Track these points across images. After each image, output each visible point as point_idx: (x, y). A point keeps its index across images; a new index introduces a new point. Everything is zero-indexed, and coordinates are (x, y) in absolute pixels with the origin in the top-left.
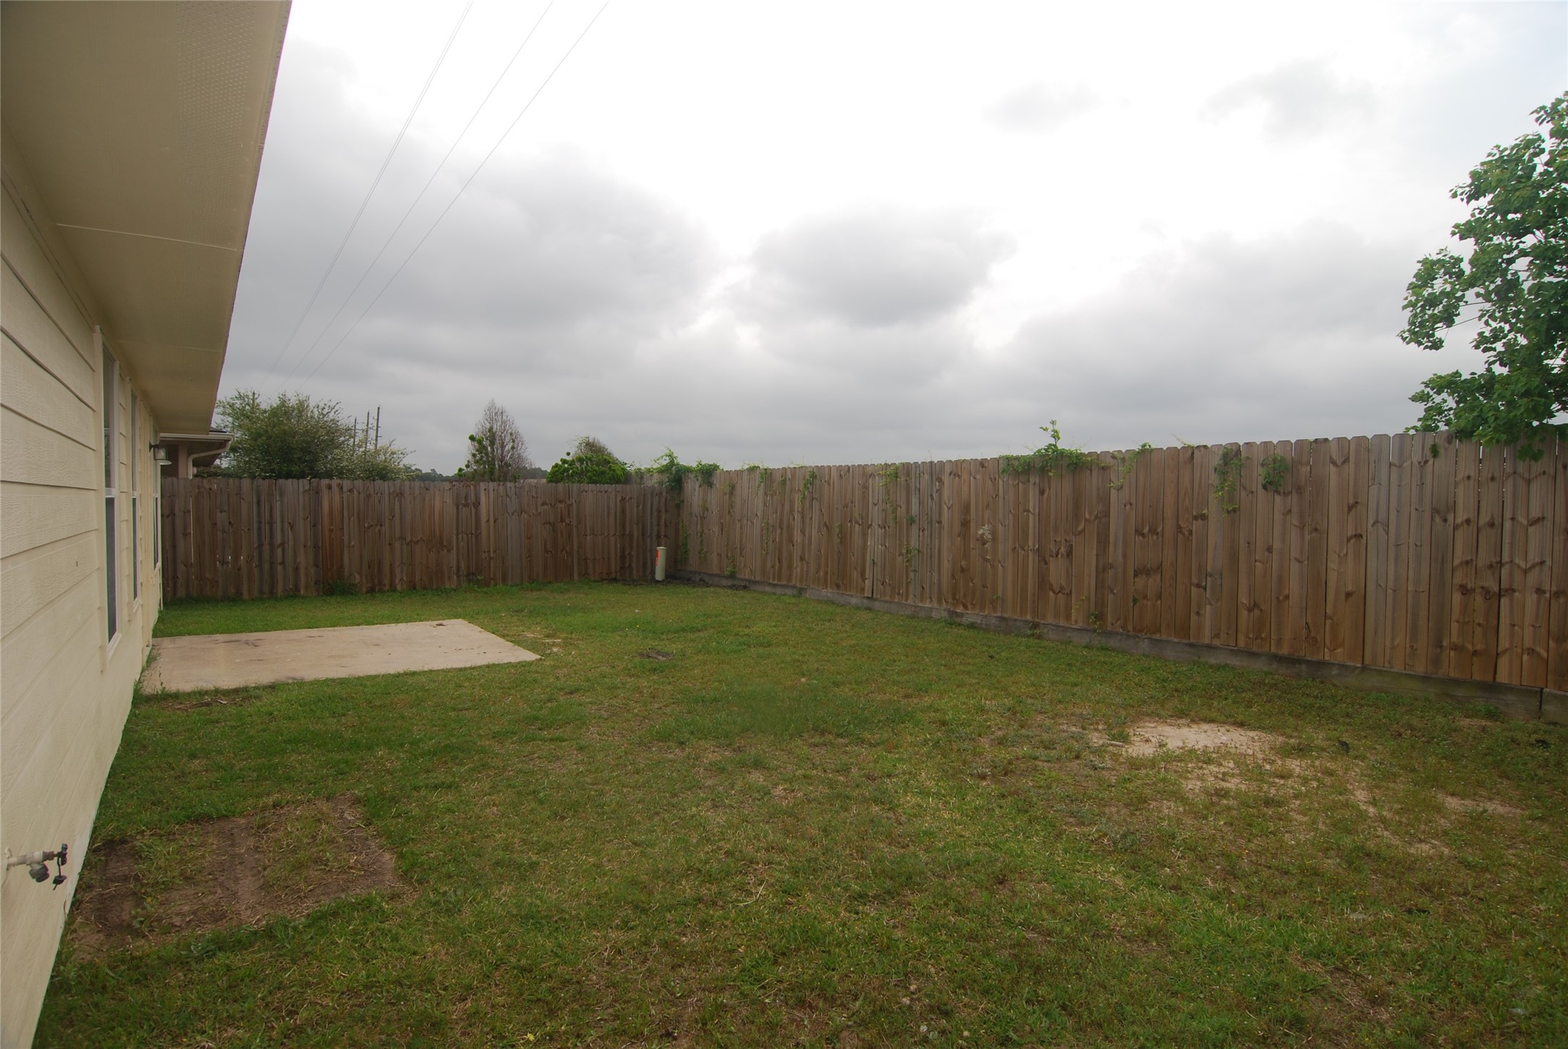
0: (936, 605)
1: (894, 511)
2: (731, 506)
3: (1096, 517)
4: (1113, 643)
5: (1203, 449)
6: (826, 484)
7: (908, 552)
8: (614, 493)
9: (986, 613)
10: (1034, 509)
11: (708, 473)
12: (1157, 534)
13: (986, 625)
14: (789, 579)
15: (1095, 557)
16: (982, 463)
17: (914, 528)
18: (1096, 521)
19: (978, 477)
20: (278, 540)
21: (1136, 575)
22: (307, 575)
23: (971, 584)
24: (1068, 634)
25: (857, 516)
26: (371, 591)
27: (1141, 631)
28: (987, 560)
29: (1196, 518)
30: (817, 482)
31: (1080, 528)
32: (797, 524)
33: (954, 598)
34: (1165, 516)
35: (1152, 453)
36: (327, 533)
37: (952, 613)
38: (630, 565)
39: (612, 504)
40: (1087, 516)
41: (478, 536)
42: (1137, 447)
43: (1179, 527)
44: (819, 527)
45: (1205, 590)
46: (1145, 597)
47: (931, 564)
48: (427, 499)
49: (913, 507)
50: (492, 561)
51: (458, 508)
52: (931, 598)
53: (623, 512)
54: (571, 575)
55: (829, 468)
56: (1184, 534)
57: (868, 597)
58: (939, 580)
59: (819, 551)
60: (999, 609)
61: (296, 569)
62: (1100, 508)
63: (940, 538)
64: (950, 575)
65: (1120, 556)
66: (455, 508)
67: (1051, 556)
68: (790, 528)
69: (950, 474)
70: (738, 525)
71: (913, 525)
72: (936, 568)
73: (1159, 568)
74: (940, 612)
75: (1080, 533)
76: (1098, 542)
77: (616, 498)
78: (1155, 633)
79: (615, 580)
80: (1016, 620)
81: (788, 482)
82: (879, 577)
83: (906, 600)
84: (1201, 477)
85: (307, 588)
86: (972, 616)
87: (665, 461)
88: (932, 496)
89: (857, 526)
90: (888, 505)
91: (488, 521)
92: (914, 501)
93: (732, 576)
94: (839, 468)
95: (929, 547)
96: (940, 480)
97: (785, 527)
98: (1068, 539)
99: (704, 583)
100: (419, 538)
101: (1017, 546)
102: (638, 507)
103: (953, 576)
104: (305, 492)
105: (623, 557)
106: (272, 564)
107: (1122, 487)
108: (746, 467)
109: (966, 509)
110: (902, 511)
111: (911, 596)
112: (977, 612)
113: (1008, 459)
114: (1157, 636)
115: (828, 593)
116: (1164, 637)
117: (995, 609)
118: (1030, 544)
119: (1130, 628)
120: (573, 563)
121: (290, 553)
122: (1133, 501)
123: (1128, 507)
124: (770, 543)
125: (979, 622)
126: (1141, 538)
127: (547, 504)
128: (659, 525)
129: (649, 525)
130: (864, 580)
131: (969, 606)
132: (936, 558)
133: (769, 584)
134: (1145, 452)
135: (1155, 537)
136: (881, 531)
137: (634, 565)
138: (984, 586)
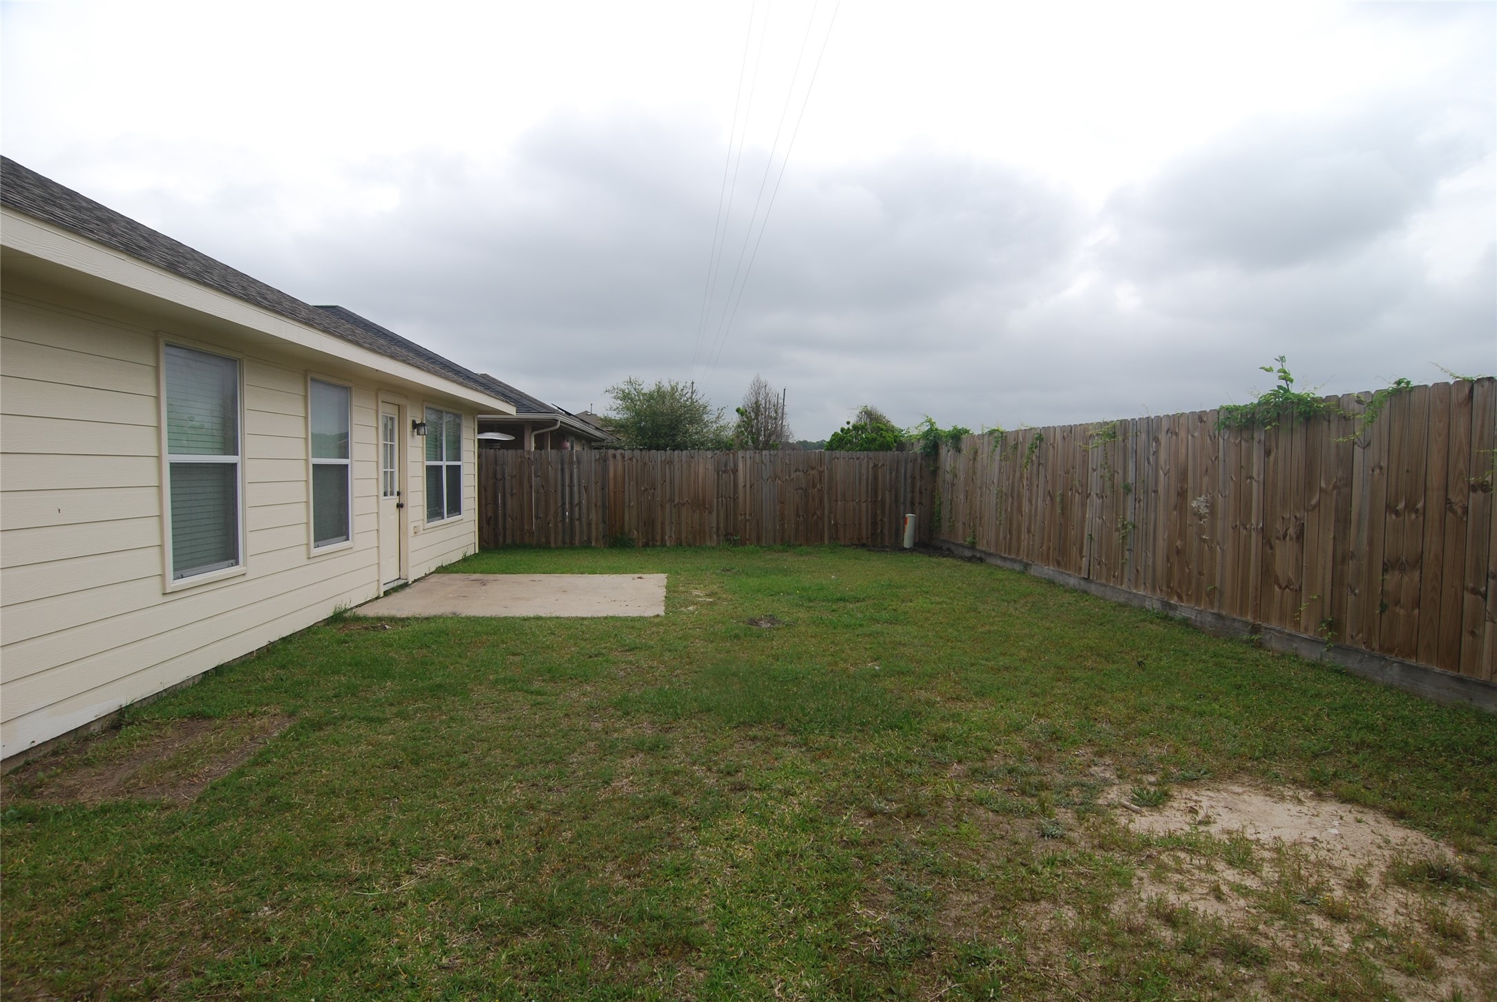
0: (1149, 594)
1: (1112, 478)
2: (974, 473)
3: (1335, 487)
4: (1352, 663)
5: (1486, 384)
6: (1051, 447)
7: (1124, 527)
8: (866, 459)
9: (1202, 608)
10: (1259, 474)
11: (957, 437)
12: (1417, 511)
13: (1201, 622)
14: (1018, 554)
15: (1331, 542)
16: (1201, 417)
17: (1130, 498)
18: (1335, 492)
19: (1196, 434)
20: (576, 501)
21: (1385, 570)
22: (597, 529)
23: (1187, 570)
24: (1295, 645)
25: (1077, 483)
26: (646, 545)
27: (1390, 651)
28: (1204, 541)
29: (1473, 488)
30: (1044, 445)
31: (1314, 502)
32: (1025, 493)
33: (1168, 586)
34: (1428, 484)
35: (1413, 394)
36: (612, 493)
37: (1166, 605)
38: (882, 531)
39: (864, 471)
40: (1323, 485)
41: (735, 499)
42: (1388, 385)
43: (1448, 501)
44: (1044, 494)
45: (1485, 598)
46: (1397, 603)
47: (1146, 540)
48: (693, 465)
49: (1130, 473)
50: (748, 523)
51: (718, 474)
52: (1145, 584)
53: (875, 478)
54: (822, 539)
55: (1055, 428)
56: (1454, 512)
57: (1084, 578)
58: (1154, 562)
59: (1043, 522)
60: (1216, 604)
61: (589, 524)
62: (1340, 474)
63: (1156, 511)
64: (1165, 558)
65: (1365, 542)
66: (716, 474)
67: (1278, 538)
68: (1019, 496)
69: (1167, 431)
70: (979, 493)
71: (1130, 495)
72: (1151, 547)
73: (1418, 562)
74: (1153, 604)
75: (1314, 507)
76: (1337, 521)
77: (868, 466)
78: (1409, 656)
79: (863, 545)
80: (1234, 620)
81: (1019, 446)
82: (1096, 556)
83: (1121, 584)
84: (1482, 426)
85: (597, 540)
86: (1186, 610)
87: (926, 428)
88: (1148, 459)
89: (1077, 495)
90: (1106, 470)
91: (745, 486)
92: (1131, 466)
93: (973, 546)
94: (1063, 428)
95: (1145, 521)
96: (1157, 440)
97: (1015, 496)
98: (1298, 515)
99: (950, 553)
100: (685, 501)
101: (1238, 523)
102: (891, 473)
103: (1168, 560)
104: (596, 460)
105: (874, 524)
106: (571, 519)
107: (1369, 444)
108: (986, 431)
109: (1183, 476)
110: (1118, 478)
111: (1126, 580)
112: (1192, 605)
113: (1230, 410)
114: (1412, 662)
115: (1049, 571)
116: (1422, 664)
117: (1211, 604)
118: (1253, 521)
119: (1376, 645)
120: (823, 526)
121: (584, 510)
122: (1384, 463)
123: (1377, 471)
124: (1003, 513)
125: (1193, 617)
126: (1394, 517)
127: (799, 471)
128: (913, 492)
129: (902, 492)
130: (1082, 557)
131: (1184, 598)
132: (1152, 534)
133: (1001, 557)
134: (1402, 393)
135: (1413, 516)
136: (1099, 501)
137: (886, 531)
138: (1200, 574)
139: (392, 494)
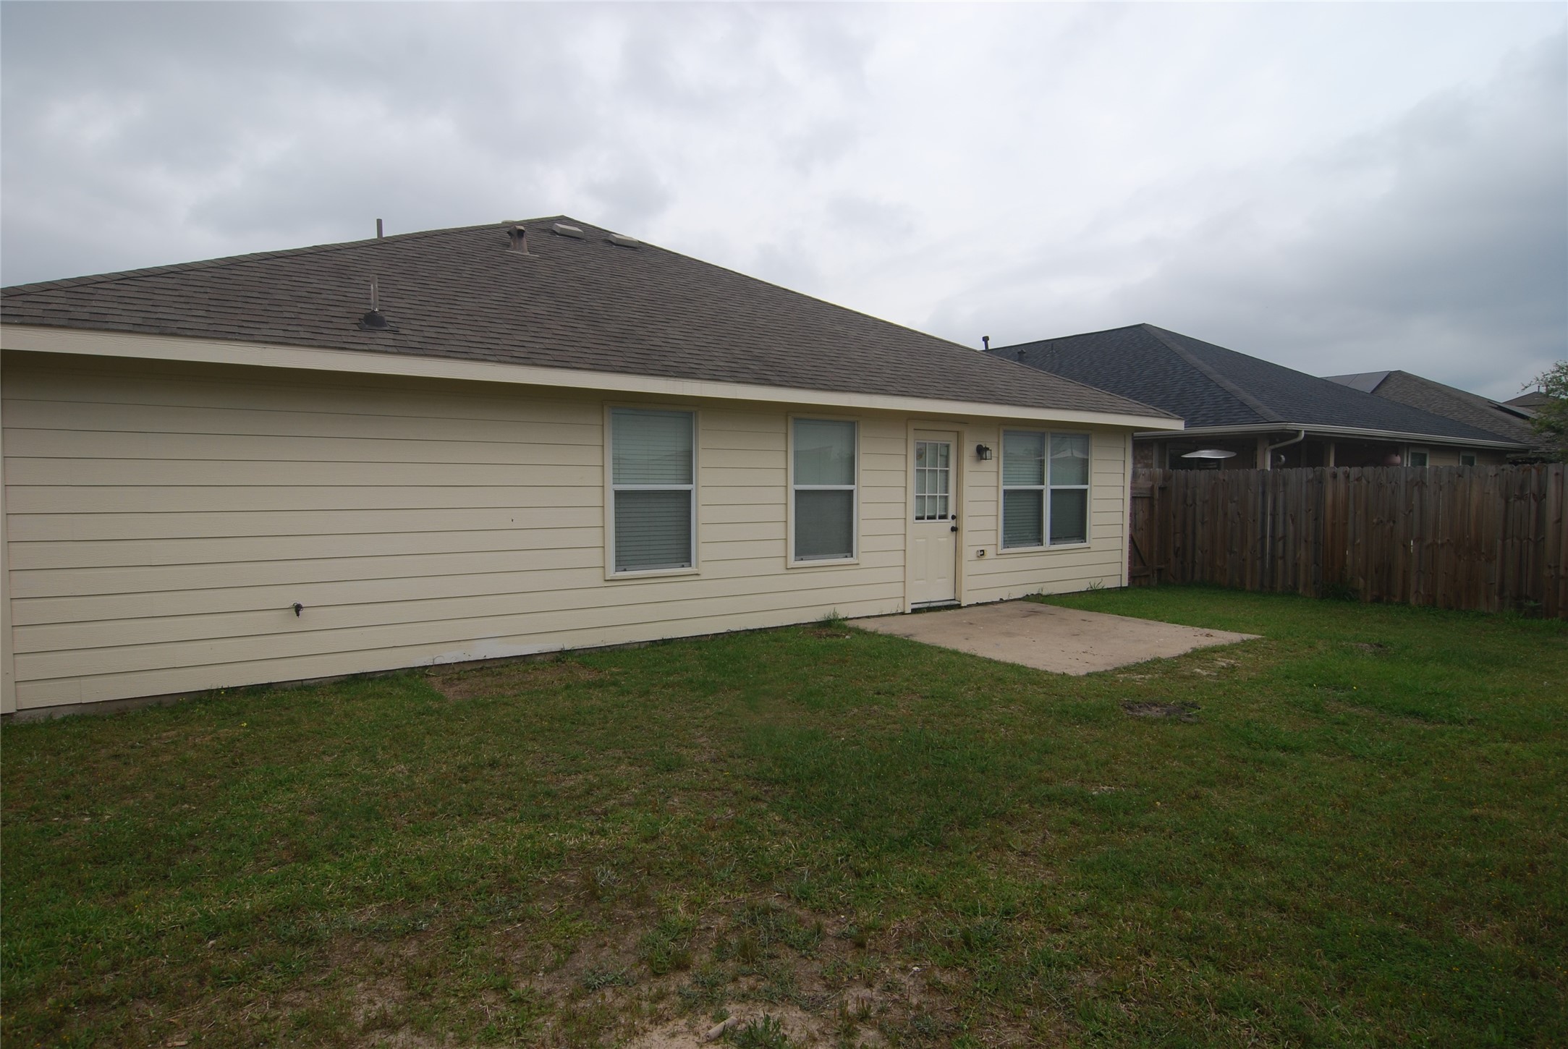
20: (1280, 533)
22: (1306, 572)
26: (1378, 600)
36: (1329, 528)
41: (1539, 543)
50: (1561, 581)
61: (1296, 565)
66: (1503, 502)
85: (1306, 587)
91: (1559, 521)
100: (1445, 540)
104: (1308, 482)
106: (1273, 557)
121: (1290, 547)
139: (943, 517)
